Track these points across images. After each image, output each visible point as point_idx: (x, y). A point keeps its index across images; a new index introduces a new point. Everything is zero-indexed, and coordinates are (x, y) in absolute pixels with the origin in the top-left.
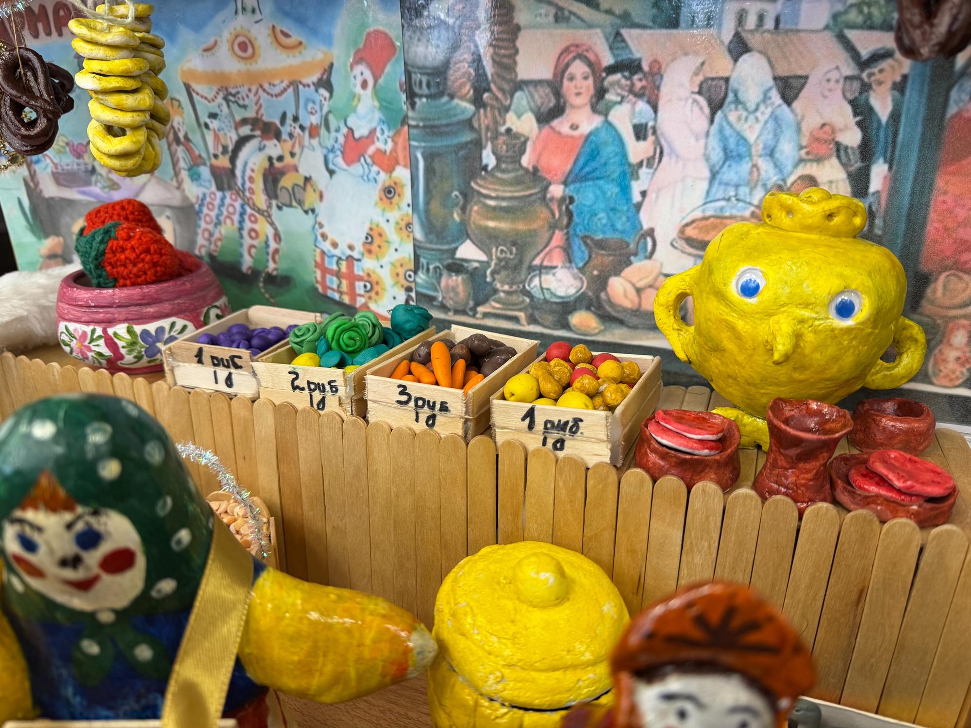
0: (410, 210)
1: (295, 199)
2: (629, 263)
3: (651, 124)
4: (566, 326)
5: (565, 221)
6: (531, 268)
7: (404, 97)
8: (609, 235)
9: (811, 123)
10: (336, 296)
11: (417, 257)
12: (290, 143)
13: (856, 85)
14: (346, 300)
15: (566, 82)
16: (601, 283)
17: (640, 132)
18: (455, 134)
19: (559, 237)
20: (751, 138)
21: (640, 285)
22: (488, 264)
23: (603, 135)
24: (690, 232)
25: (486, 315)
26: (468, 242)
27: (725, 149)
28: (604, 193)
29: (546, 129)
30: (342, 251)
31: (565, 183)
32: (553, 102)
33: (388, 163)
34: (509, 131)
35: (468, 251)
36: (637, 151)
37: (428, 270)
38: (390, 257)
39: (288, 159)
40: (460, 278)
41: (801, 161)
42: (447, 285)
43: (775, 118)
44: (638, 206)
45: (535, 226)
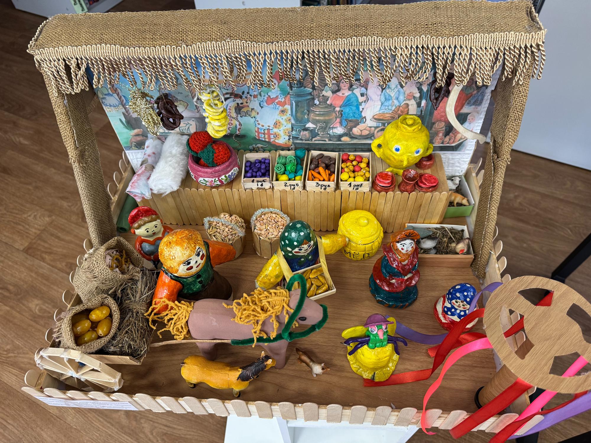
0: (290, 116)
1: (247, 114)
2: (359, 124)
3: (365, 93)
4: (340, 141)
5: (340, 116)
6: (330, 128)
7: (289, 88)
8: (353, 118)
9: (408, 92)
10: (263, 139)
11: (292, 128)
12: (246, 100)
13: (419, 84)
14: (267, 140)
15: (341, 84)
16: (351, 129)
17: (362, 95)
18: (306, 96)
19: (338, 120)
20: (392, 95)
21: (361, 129)
22: (316, 128)
23: (352, 96)
24: (375, 117)
25: (315, 140)
26: (310, 123)
27: (385, 98)
28: (351, 109)
29: (335, 95)
30: (266, 127)
31: (340, 107)
32: (337, 88)
33: (282, 104)
34: (323, 95)
35: (310, 125)
36: (361, 99)
37: (296, 131)
38: (283, 128)
39: (245, 104)
40: (307, 132)
41: (405, 100)
42: (303, 134)
43: (398, 91)
44: (361, 112)
45: (331, 118)
